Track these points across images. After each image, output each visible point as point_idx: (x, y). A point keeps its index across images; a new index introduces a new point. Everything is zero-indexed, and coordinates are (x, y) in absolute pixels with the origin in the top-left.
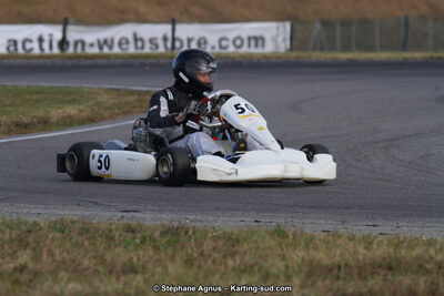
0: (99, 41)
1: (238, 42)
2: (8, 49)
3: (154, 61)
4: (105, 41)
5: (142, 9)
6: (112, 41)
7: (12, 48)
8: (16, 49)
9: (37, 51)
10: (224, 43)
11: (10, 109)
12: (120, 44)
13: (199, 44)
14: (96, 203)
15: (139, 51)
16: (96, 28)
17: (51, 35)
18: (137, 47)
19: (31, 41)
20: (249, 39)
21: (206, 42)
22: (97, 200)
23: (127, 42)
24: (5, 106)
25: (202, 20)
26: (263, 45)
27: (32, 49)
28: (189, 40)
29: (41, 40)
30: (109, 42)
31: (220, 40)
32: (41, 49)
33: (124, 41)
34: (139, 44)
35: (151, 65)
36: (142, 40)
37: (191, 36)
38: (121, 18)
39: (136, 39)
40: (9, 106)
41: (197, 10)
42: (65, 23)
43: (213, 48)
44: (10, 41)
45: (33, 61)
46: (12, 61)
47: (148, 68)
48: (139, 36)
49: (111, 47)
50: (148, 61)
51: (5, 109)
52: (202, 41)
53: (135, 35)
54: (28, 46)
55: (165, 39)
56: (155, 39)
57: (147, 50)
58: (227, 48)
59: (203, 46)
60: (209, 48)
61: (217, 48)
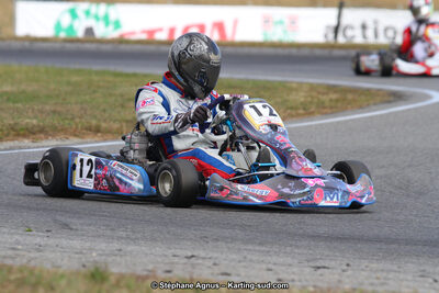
2: (326, 36)
7: (331, 36)
9: (359, 40)
17: (376, 22)
19: (352, 28)
27: (353, 37)
29: (364, 27)
32: (364, 37)
44: (328, 27)
54: (349, 33)
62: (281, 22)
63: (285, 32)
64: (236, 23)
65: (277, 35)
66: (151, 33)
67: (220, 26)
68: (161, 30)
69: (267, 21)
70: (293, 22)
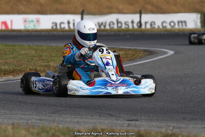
0: (99, 23)
1: (172, 24)
2: (52, 27)
3: (131, 33)
4: (102, 23)
5: (121, 7)
6: (106, 23)
8: (56, 27)
9: (67, 28)
10: (164, 25)
11: (55, 59)
12: (110, 25)
13: (151, 25)
14: (110, 115)
15: (119, 29)
16: (98, 16)
17: (74, 20)
18: (118, 27)
19: (64, 23)
20: (178, 22)
21: (155, 24)
23: (113, 24)
24: (52, 57)
25: (152, 12)
26: (186, 26)
27: (64, 28)
28: (146, 23)
29: (69, 23)
30: (104, 24)
31: (162, 23)
32: (69, 26)
33: (111, 23)
34: (120, 25)
36: (121, 22)
37: (146, 21)
38: (110, 11)
39: (118, 22)
40: (55, 57)
41: (149, 7)
42: (82, 14)
43: (159, 27)
44: (53, 23)
45: (65, 33)
46: (55, 33)
47: (128, 36)
48: (120, 20)
49: (105, 26)
50: (128, 33)
51: (52, 58)
52: (153, 23)
53: (117, 20)
54: (63, 26)
55: (133, 22)
56: (128, 22)
57: (124, 27)
58: (166, 27)
59: (153, 26)
60: (156, 27)
61: (161, 27)
62: (32, 21)
63: (34, 26)
64: (12, 21)
65: (31, 27)
67: (5, 23)
69: (25, 21)
70: (38, 21)
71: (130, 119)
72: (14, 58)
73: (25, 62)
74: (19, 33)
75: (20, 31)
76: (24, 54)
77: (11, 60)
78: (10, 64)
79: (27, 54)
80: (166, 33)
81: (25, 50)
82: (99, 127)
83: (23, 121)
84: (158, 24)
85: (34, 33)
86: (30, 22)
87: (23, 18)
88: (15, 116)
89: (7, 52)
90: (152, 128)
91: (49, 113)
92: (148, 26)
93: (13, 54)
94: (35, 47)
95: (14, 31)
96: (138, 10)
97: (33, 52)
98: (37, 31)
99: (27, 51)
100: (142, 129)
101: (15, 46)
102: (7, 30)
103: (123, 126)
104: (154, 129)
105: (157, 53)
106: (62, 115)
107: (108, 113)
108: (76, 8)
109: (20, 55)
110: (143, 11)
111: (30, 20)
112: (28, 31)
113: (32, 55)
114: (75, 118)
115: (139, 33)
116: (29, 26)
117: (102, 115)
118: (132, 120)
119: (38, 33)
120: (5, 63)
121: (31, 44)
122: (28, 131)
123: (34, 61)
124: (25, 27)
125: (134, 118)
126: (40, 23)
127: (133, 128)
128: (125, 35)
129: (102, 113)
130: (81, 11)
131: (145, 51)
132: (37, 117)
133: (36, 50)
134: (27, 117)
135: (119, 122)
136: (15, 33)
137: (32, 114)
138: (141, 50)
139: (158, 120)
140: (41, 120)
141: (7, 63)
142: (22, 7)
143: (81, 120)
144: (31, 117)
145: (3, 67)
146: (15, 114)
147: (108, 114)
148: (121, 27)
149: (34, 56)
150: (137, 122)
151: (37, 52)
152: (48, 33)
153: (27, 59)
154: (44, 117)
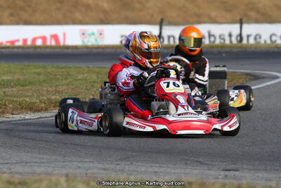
2: (121, 42)
3: (228, 50)
5: (214, 14)
10: (274, 38)
13: (255, 39)
14: (200, 162)
15: (212, 44)
18: (210, 41)
21: (260, 37)
22: (201, 159)
25: (257, 21)
28: (248, 36)
31: (271, 36)
34: (212, 39)
35: (227, 53)
36: (213, 36)
37: (249, 33)
39: (210, 36)
41: (253, 14)
42: (161, 24)
43: (265, 42)
44: (122, 36)
47: (224, 55)
48: (212, 33)
50: (223, 50)
52: (258, 37)
53: (209, 33)
55: (230, 35)
56: (224, 35)
57: (218, 42)
58: (275, 41)
59: (258, 40)
60: (262, 42)
61: (269, 42)
62: (93, 34)
63: (96, 40)
64: (64, 34)
65: (91, 41)
66: (13, 42)
67: (55, 37)
68: (18, 41)
69: (84, 34)
70: (101, 34)
71: (228, 168)
72: (67, 85)
73: (83, 91)
74: (75, 51)
75: (76, 47)
76: (82, 80)
77: (65, 87)
78: (62, 93)
79: (86, 80)
80: (276, 50)
81: (83, 74)
82: (185, 179)
83: (80, 171)
84: (265, 38)
85: (95, 51)
86: (90, 35)
87: (81, 30)
88: (70, 164)
89: (58, 76)
90: (257, 181)
91: (116, 161)
92: (252, 41)
93: (66, 79)
94: (96, 70)
95: (68, 47)
96: (238, 18)
97: (94, 77)
98: (98, 47)
99: (86, 75)
100: (244, 181)
101: (70, 68)
102: (58, 47)
103: (217, 178)
104: (260, 182)
105: (263, 78)
106: (134, 163)
107: (196, 159)
108: (152, 16)
109: (76, 80)
110: (244, 20)
111: (90, 32)
112: (87, 47)
113: (92, 80)
114: (152, 166)
115: (240, 49)
116: (89, 41)
117: (189, 162)
118: (230, 170)
119: (100, 50)
120: (56, 91)
121: (91, 66)
122: (88, 184)
123: (95, 89)
124: (83, 41)
125: (232, 166)
126: (103, 37)
127: (232, 181)
128: (220, 53)
129: (188, 160)
130: (159, 20)
131: (247, 74)
132: (100, 166)
133: (99, 73)
134: (86, 165)
135: (212, 172)
136: (70, 51)
137: (92, 162)
138: (242, 73)
139: (266, 170)
140: (104, 169)
141: (59, 92)
142: (78, 15)
143: (161, 170)
144: (91, 165)
145: (53, 97)
146: (70, 161)
147: (197, 162)
148: (214, 42)
149: (94, 82)
150: (237, 173)
151: (100, 76)
152: (113, 50)
153: (86, 86)
154: (110, 166)
